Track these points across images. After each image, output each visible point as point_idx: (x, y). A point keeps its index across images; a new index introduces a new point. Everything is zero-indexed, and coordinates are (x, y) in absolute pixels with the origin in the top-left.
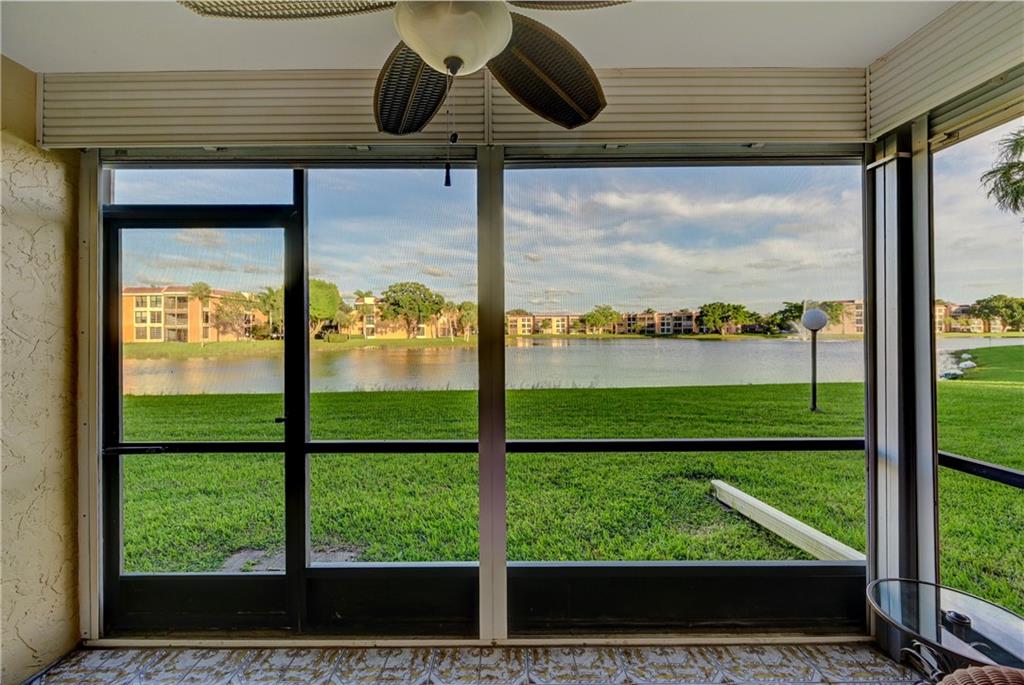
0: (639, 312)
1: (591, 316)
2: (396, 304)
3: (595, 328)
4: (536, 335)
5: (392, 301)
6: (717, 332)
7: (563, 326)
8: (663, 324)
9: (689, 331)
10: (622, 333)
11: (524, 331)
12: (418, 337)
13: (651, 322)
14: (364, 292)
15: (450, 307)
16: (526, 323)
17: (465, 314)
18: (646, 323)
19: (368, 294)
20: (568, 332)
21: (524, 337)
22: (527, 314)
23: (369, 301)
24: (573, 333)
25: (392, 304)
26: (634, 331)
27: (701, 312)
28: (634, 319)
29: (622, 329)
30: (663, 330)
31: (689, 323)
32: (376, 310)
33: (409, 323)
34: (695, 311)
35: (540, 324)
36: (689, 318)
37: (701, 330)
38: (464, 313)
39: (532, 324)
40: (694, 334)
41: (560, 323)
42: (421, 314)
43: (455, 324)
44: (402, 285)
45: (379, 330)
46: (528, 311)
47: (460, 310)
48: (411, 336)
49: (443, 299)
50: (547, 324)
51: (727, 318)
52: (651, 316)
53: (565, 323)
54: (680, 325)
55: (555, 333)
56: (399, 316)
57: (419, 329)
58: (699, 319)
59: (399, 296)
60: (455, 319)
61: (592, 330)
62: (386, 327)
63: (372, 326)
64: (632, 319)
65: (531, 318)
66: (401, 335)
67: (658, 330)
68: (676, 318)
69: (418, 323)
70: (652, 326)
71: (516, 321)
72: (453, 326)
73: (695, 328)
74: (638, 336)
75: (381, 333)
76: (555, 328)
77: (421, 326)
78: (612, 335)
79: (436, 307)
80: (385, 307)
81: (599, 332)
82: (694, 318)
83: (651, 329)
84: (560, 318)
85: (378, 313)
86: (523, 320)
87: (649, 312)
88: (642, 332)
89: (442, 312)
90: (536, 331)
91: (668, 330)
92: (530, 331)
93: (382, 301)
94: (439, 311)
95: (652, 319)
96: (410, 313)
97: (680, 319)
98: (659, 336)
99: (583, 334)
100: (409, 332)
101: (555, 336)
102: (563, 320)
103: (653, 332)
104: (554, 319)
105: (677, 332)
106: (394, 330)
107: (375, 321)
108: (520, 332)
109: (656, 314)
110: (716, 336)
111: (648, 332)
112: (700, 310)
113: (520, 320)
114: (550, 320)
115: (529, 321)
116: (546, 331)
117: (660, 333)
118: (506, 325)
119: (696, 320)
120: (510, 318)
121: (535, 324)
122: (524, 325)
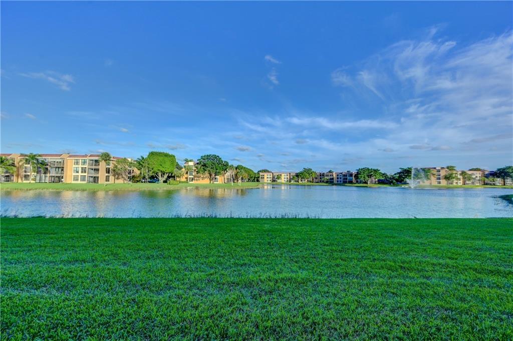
0: (325, 171)
1: (301, 173)
2: (205, 165)
3: (303, 180)
4: (274, 183)
6: (365, 183)
7: (287, 178)
8: (338, 178)
9: (351, 182)
11: (268, 181)
12: (215, 183)
13: (332, 177)
15: (231, 167)
17: (239, 171)
18: (329, 177)
20: (290, 182)
21: (268, 184)
24: (292, 182)
25: (203, 165)
26: (323, 181)
27: (357, 172)
28: (323, 175)
29: (317, 180)
30: (338, 181)
31: (351, 178)
32: (194, 168)
33: (211, 175)
34: (354, 172)
35: (276, 177)
36: (351, 175)
37: (357, 182)
39: (271, 176)
40: (354, 184)
42: (217, 171)
43: (234, 176)
45: (196, 179)
47: (236, 169)
48: (212, 182)
49: (228, 163)
50: (279, 177)
51: (371, 176)
52: (331, 174)
53: (289, 177)
54: (346, 179)
55: (283, 182)
56: (206, 172)
57: (216, 178)
58: (356, 176)
59: (206, 161)
60: (234, 173)
62: (199, 177)
63: (192, 177)
65: (271, 174)
66: (207, 181)
68: (344, 175)
69: (215, 175)
70: (333, 179)
71: (264, 175)
73: (354, 181)
76: (284, 179)
78: (312, 183)
79: (224, 168)
80: (199, 167)
81: (305, 182)
82: (354, 176)
84: (286, 174)
87: (330, 172)
88: (327, 182)
90: (274, 181)
91: (340, 181)
92: (270, 180)
93: (197, 164)
94: (226, 170)
96: (211, 171)
97: (346, 176)
98: (336, 184)
99: (297, 183)
100: (210, 180)
102: (288, 175)
103: (333, 182)
104: (283, 175)
105: (345, 182)
106: (203, 179)
108: (266, 181)
109: (334, 173)
111: (330, 182)
112: (357, 171)
113: (266, 175)
114: (281, 175)
115: (270, 175)
116: (279, 181)
117: (336, 183)
118: (259, 177)
119: (355, 177)
120: (261, 174)
121: (273, 177)
122: (268, 178)
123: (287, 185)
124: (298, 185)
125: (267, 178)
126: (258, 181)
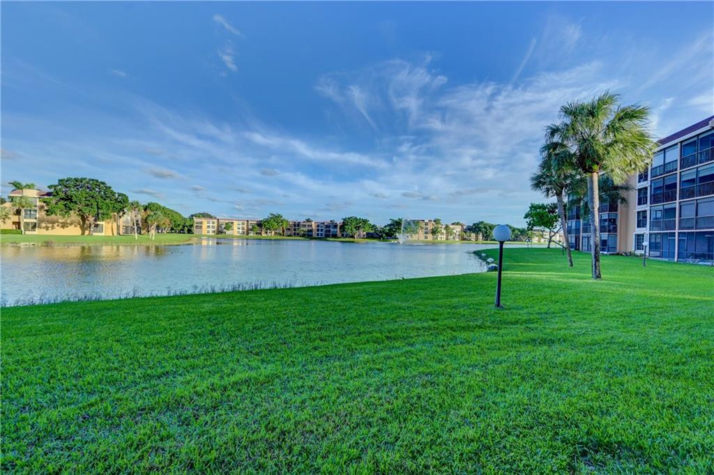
0: (302, 220)
1: (267, 221)
2: (68, 199)
3: (268, 231)
4: (220, 236)
5: (62, 195)
6: (353, 237)
7: (243, 229)
8: (318, 230)
9: (335, 236)
10: (289, 236)
11: (208, 232)
12: (94, 234)
13: (311, 228)
14: (24, 184)
15: (135, 206)
16: (211, 225)
17: (152, 213)
18: (306, 229)
19: (29, 187)
20: (248, 234)
21: (209, 237)
22: (211, 217)
23: (31, 194)
24: (252, 234)
25: (62, 199)
26: (298, 234)
27: (343, 223)
28: (298, 226)
29: (289, 233)
30: (318, 234)
31: (335, 230)
32: (39, 203)
33: (84, 219)
34: (339, 222)
35: (223, 226)
36: (336, 226)
37: (343, 235)
38: (149, 212)
39: (216, 225)
40: (339, 238)
41: (241, 226)
42: (100, 211)
43: (140, 223)
44: (76, 180)
45: (44, 225)
46: (213, 215)
47: (145, 210)
48: (87, 232)
49: (127, 198)
50: (228, 226)
51: (359, 227)
52: (310, 224)
53: (245, 226)
54: (329, 231)
55: (236, 234)
56: (72, 212)
57: (97, 226)
58: (342, 227)
59: (72, 192)
60: (139, 217)
61: (266, 233)
62: (53, 222)
63: (35, 221)
64: (297, 225)
65: (216, 221)
66: (74, 231)
67: (314, 235)
68: (327, 226)
69: (95, 220)
70: (311, 231)
71: (201, 223)
72: (137, 224)
73: (339, 234)
74: (300, 238)
75: (47, 228)
76: (237, 229)
77: (99, 223)
78: (281, 237)
79: (118, 206)
80: (54, 202)
81: (272, 234)
82: (339, 226)
83: (310, 233)
84: (240, 223)
85: (42, 207)
86: (208, 223)
87: (308, 220)
88: (304, 235)
89: (125, 210)
90: (220, 232)
91: (322, 234)
92: (214, 232)
93: (49, 194)
94: (122, 209)
95: (311, 226)
96: (86, 211)
97: (329, 227)
98: (316, 239)
99: (259, 236)
100: (83, 229)
101: (236, 236)
102: (243, 224)
103: (311, 235)
104: (236, 223)
105: (327, 236)
106: (64, 225)
107: (38, 216)
108: (204, 231)
109: (313, 223)
110: (352, 240)
111: (308, 235)
112: (342, 221)
113: (205, 222)
114: (232, 223)
115: (213, 223)
116: (228, 232)
117: (316, 236)
118: (192, 226)
119: (340, 228)
120: (196, 220)
121: (219, 226)
122: (209, 227)
123: (243, 239)
124: (260, 239)
125: (207, 227)
126: (190, 231)
